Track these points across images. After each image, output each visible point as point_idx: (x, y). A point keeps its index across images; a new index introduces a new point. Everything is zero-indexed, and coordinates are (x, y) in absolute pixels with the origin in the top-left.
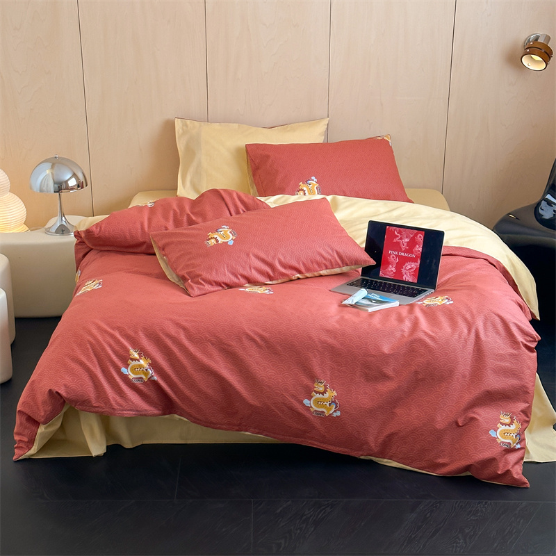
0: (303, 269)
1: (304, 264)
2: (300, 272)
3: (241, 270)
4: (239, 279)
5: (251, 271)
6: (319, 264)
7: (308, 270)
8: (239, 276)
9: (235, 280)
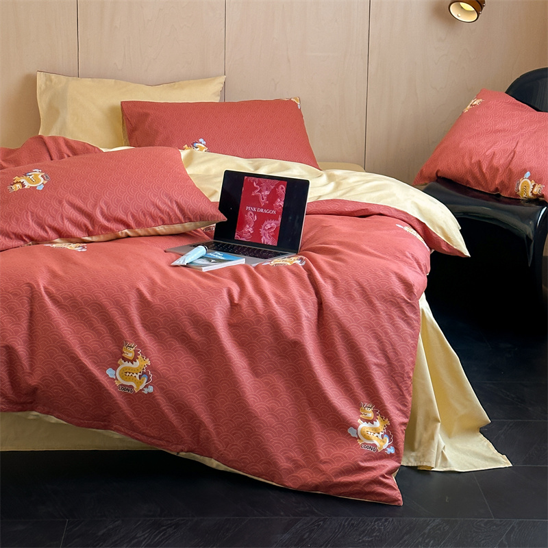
0: (132, 223)
1: (133, 216)
2: (128, 226)
3: (49, 221)
4: (47, 232)
5: (63, 223)
6: (153, 218)
7: (139, 224)
8: (47, 228)
9: (42, 233)
